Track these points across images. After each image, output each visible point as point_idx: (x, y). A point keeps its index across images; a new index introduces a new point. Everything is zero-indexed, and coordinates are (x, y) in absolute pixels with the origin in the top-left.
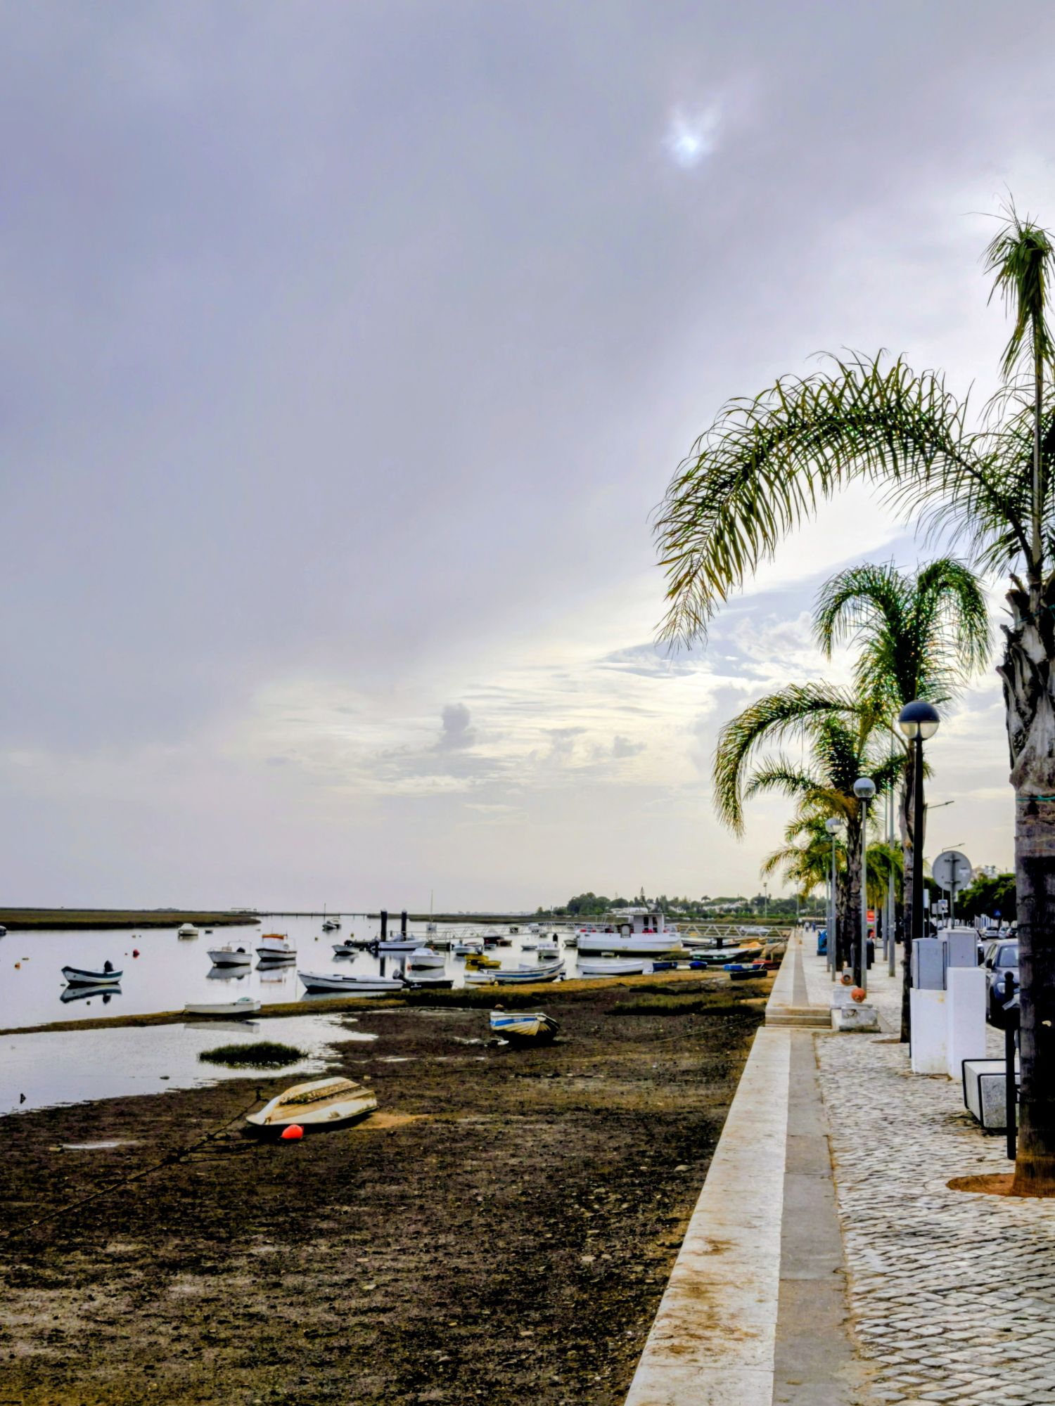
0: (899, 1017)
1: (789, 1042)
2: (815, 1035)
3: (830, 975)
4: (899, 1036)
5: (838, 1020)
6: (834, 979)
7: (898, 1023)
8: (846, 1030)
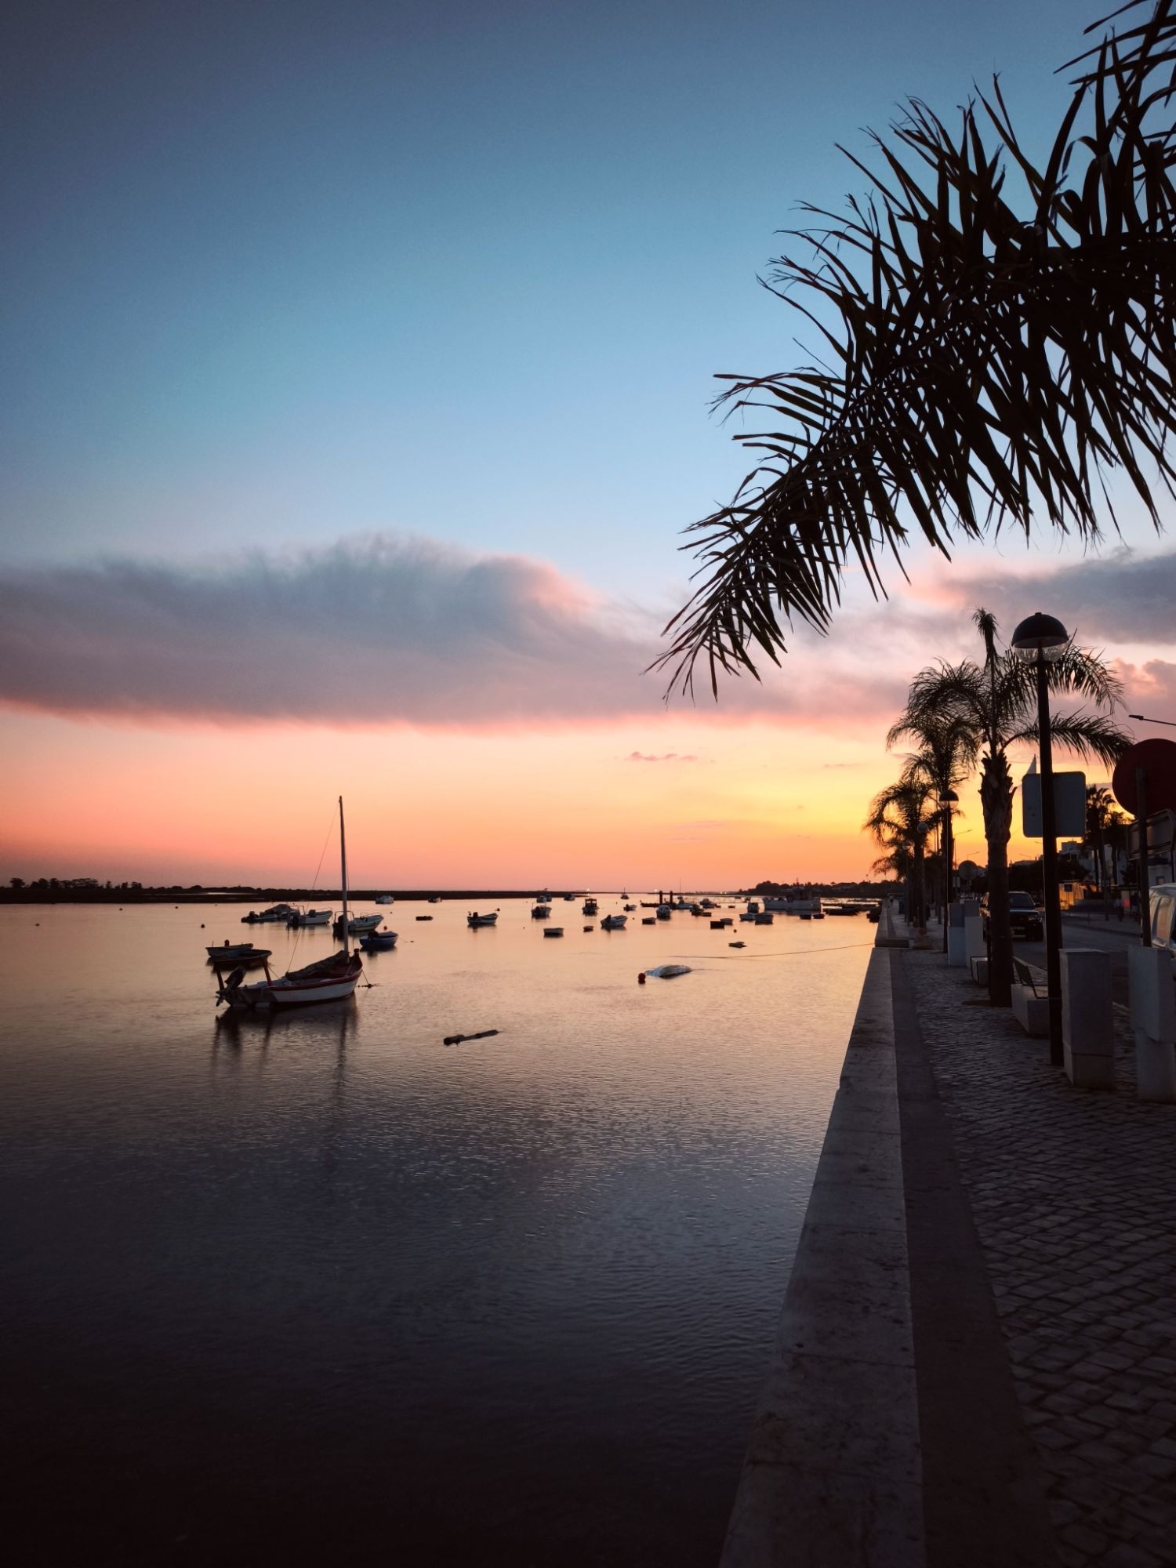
0: (943, 942)
1: (888, 954)
2: (901, 951)
3: (907, 924)
4: (942, 950)
5: (912, 944)
6: (909, 925)
7: (942, 944)
8: (915, 948)
